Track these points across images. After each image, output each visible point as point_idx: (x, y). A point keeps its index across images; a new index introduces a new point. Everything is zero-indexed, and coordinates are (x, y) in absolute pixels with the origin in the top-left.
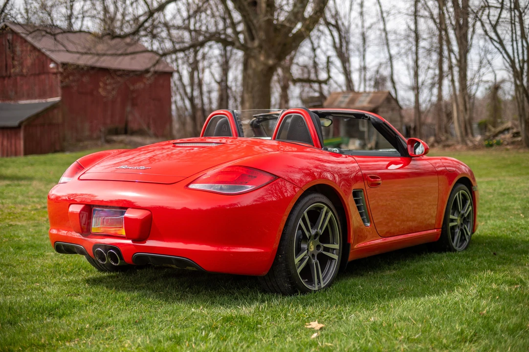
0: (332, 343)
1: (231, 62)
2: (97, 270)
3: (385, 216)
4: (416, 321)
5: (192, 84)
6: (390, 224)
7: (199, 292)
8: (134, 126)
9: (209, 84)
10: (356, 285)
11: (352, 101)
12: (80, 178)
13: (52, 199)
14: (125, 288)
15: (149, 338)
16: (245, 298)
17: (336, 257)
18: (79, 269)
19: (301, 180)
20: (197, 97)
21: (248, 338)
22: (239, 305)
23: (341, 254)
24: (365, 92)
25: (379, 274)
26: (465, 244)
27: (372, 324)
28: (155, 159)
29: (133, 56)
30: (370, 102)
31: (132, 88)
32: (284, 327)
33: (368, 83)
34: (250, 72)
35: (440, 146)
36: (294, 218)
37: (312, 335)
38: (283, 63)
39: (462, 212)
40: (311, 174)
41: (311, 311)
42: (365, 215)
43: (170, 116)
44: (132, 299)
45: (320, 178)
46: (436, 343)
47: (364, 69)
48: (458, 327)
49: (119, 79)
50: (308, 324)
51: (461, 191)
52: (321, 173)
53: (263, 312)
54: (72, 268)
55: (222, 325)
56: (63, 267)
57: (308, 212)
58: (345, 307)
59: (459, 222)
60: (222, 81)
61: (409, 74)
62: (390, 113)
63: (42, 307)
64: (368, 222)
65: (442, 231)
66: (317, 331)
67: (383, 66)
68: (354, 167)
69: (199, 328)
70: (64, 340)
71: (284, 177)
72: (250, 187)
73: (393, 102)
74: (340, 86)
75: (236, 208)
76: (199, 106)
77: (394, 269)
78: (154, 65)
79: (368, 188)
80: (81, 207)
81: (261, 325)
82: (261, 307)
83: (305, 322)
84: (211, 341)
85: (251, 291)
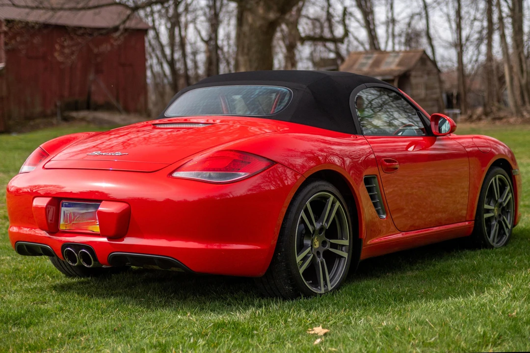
0: (335, 348)
1: (221, 15)
2: (64, 275)
3: (411, 208)
4: (434, 324)
5: (172, 44)
6: (415, 217)
7: (185, 298)
8: (98, 99)
9: (195, 43)
10: (369, 287)
11: (377, 63)
12: (45, 167)
13: (12, 192)
14: (99, 295)
15: (131, 346)
16: (239, 304)
17: (345, 255)
18: (43, 275)
19: (304, 165)
20: (179, 60)
21: (241, 345)
22: (232, 311)
23: (351, 251)
24: (394, 51)
25: (399, 275)
26: (505, 239)
27: (384, 329)
28: (130, 144)
29: (97, 10)
30: (400, 64)
31: (96, 51)
32: (283, 333)
33: (397, 40)
34: (246, 28)
35: (489, 118)
36: (294, 210)
37: (315, 341)
38: (287, 16)
39: (500, 201)
40: (315, 158)
41: (316, 316)
42: (379, 205)
43: (145, 86)
44: (109, 306)
45: (325, 162)
46: (453, 346)
47: (392, 21)
48: (480, 329)
49: (80, 40)
50: (310, 330)
51: (497, 176)
52: (326, 157)
53: (259, 318)
54: (35, 273)
55: (213, 332)
56: (24, 273)
57: (311, 203)
58: (355, 311)
59: (496, 213)
60: (210, 39)
61: (451, 27)
62: (426, 77)
63: (5, 316)
64: (384, 214)
65: (475, 223)
66: (321, 337)
67: (416, 17)
68: (363, 149)
69: (187, 335)
70: (34, 350)
71: (283, 162)
72: (243, 175)
73: (429, 63)
74: (362, 44)
75: (227, 198)
76: (182, 72)
77: (417, 269)
78: (124, 22)
79: (382, 173)
80: (47, 200)
81: (257, 331)
82: (257, 313)
83: (308, 328)
84: (201, 348)
85: (246, 295)
